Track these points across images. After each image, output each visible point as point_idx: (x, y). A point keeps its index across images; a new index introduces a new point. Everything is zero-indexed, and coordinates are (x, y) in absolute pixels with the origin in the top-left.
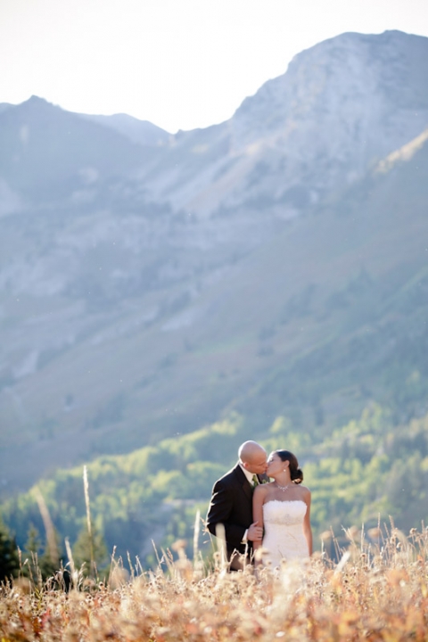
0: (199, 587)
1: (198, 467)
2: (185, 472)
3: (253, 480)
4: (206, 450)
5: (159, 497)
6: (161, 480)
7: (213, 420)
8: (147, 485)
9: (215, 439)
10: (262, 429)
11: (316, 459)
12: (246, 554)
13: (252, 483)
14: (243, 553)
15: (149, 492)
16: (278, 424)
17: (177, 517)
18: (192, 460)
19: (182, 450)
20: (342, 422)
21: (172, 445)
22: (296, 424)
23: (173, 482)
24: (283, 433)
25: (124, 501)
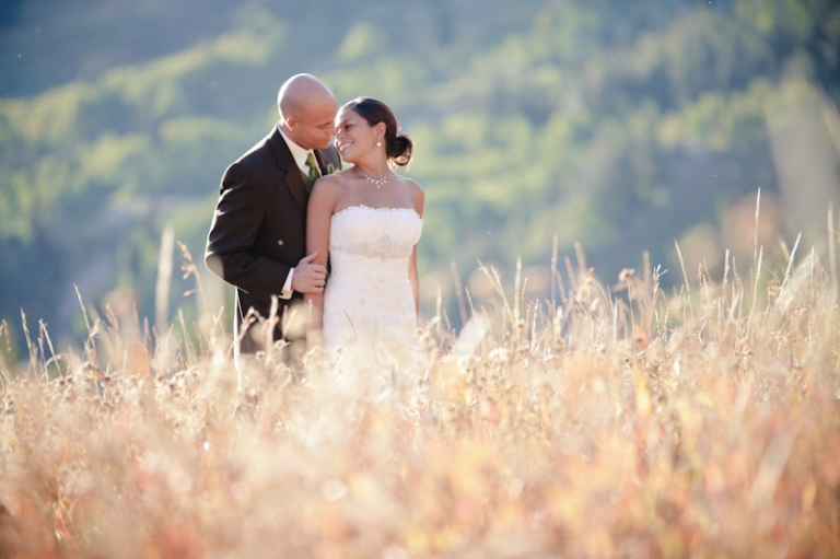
0: (172, 387)
1: (186, 131)
2: (157, 140)
3: (307, 163)
4: (201, 95)
5: (99, 193)
6: (106, 155)
7: (219, 28)
8: (74, 167)
9: (222, 71)
10: (323, 51)
11: (433, 116)
13: (305, 170)
15: (79, 182)
16: (357, 41)
17: (138, 236)
18: (171, 114)
19: (151, 93)
20: (493, 37)
21: (130, 82)
22: (396, 41)
23: (131, 162)
24: (367, 60)
25: (25, 199)
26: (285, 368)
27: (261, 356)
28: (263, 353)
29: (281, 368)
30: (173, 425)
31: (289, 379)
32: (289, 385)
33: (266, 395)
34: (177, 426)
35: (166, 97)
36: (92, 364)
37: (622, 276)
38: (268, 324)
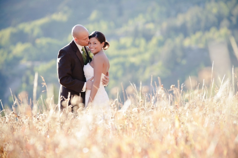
1: (43, 41)
2: (34, 44)
3: (82, 50)
4: (47, 31)
5: (17, 59)
6: (19, 49)
7: (52, 12)
8: (9, 52)
9: (53, 24)
10: (84, 18)
11: (117, 38)
12: (69, 99)
13: (82, 52)
14: (67, 98)
15: (11, 56)
16: (94, 15)
18: (38, 37)
19: (32, 30)
20: (133, 15)
21: (26, 27)
22: (105, 16)
23: (26, 50)
24: (97, 21)
26: (72, 113)
27: (65, 110)
28: (65, 109)
29: (71, 113)
30: (38, 130)
31: (73, 117)
32: (73, 118)
33: (66, 121)
34: (39, 130)
35: (37, 31)
36: (14, 112)
37: (171, 87)
38: (67, 100)
